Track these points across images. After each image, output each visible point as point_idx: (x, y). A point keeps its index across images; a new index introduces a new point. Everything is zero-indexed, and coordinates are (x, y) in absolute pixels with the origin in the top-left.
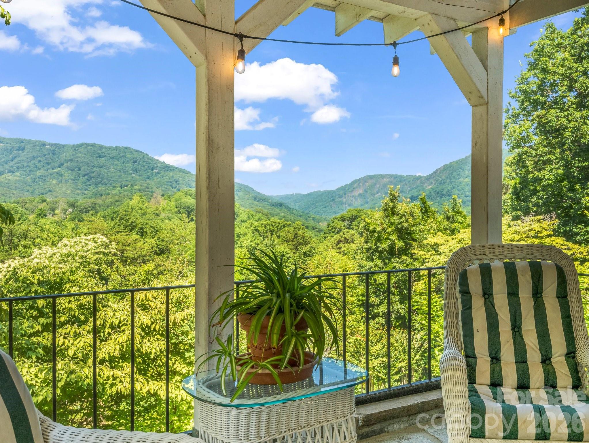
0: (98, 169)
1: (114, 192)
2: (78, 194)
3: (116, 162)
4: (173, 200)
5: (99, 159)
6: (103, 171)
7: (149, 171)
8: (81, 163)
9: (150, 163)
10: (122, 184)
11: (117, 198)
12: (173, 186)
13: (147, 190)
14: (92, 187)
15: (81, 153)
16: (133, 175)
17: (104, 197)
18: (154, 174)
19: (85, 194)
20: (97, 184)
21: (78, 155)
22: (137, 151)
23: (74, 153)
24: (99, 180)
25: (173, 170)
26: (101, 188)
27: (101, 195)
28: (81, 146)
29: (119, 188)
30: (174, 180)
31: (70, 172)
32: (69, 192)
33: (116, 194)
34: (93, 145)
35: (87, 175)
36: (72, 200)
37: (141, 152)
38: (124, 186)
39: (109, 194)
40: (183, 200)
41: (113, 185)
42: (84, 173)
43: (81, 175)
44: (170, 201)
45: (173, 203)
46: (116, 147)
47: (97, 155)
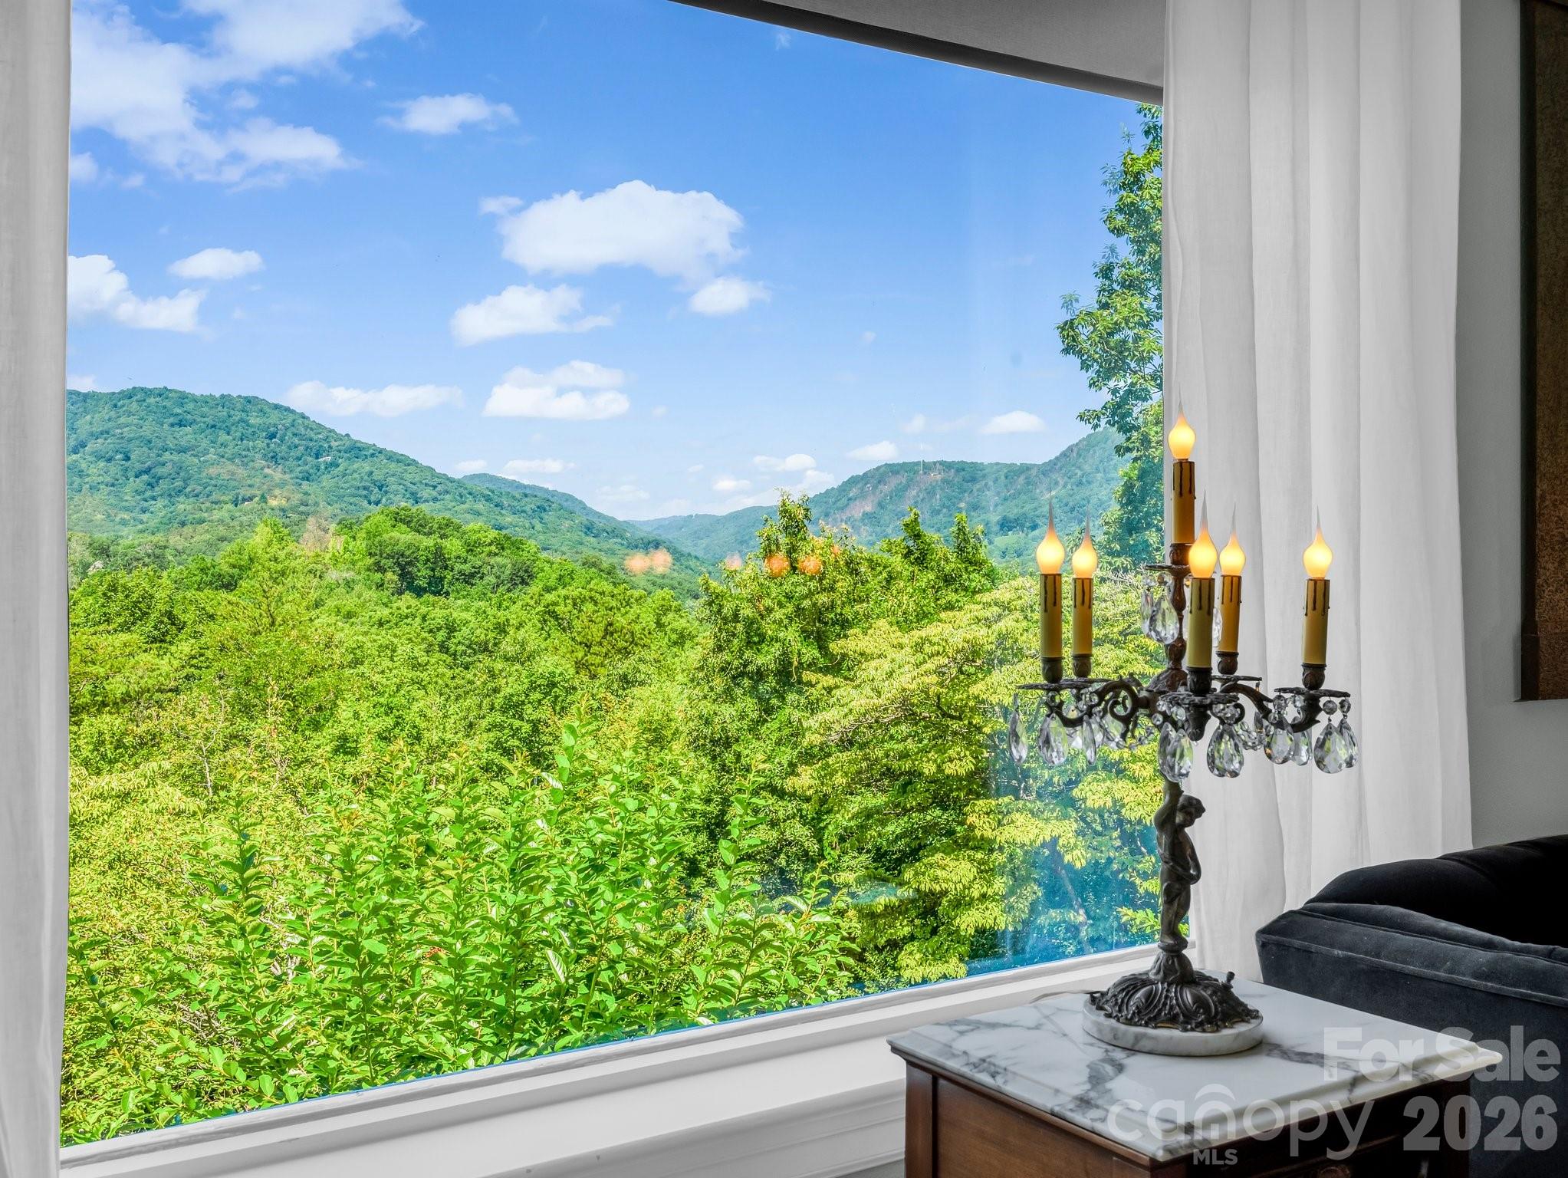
0: (176, 457)
1: (217, 515)
2: (124, 523)
3: (223, 437)
4: (362, 534)
5: (177, 428)
6: (188, 459)
7: (310, 459)
8: (130, 440)
9: (311, 440)
10: (237, 495)
11: (222, 531)
12: (373, 498)
13: (302, 509)
14: (160, 503)
15: (130, 414)
16: (267, 471)
17: (188, 530)
18: (323, 467)
19: (141, 522)
20: (173, 495)
21: (122, 420)
22: (276, 407)
23: (113, 414)
24: (178, 483)
25: (373, 455)
26: (183, 505)
27: (183, 524)
28: (129, 395)
29: (231, 507)
30: (374, 482)
31: (102, 464)
32: (99, 517)
33: (221, 521)
34: (163, 393)
35: (147, 471)
36: (102, 537)
37: (287, 409)
38: (244, 500)
39: (202, 521)
40: (386, 536)
41: (214, 497)
42: (138, 466)
43: (131, 474)
44: (354, 538)
45: (361, 544)
46: (223, 396)
47: (172, 420)
